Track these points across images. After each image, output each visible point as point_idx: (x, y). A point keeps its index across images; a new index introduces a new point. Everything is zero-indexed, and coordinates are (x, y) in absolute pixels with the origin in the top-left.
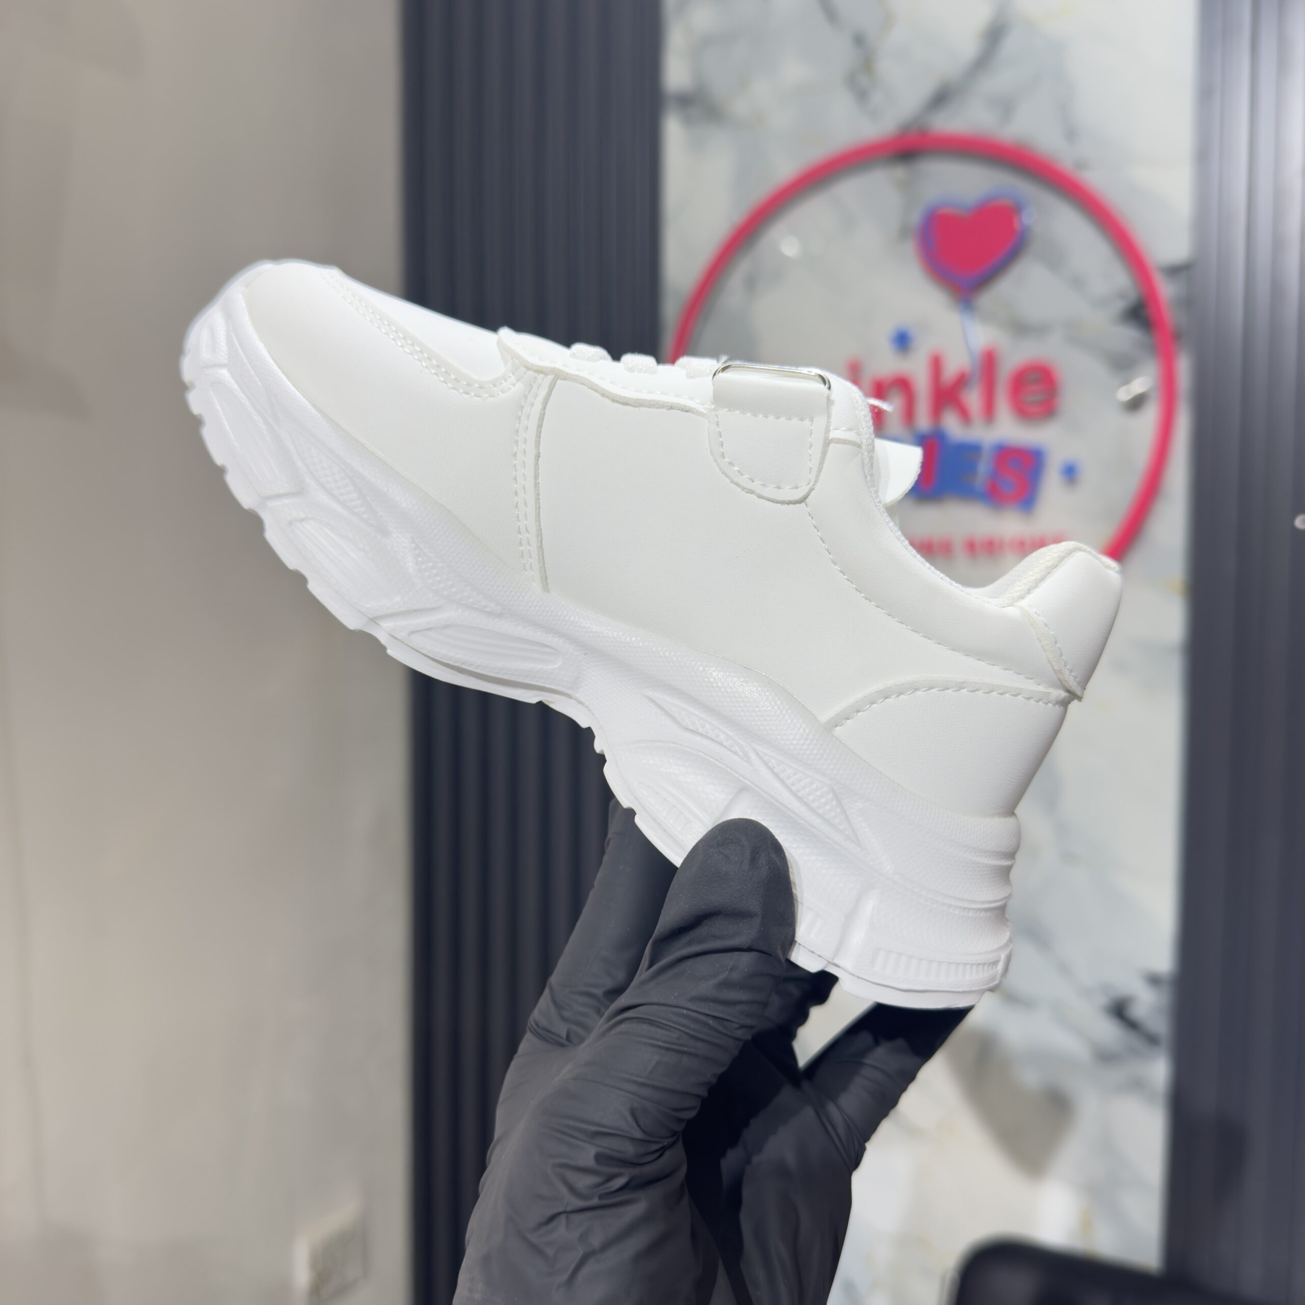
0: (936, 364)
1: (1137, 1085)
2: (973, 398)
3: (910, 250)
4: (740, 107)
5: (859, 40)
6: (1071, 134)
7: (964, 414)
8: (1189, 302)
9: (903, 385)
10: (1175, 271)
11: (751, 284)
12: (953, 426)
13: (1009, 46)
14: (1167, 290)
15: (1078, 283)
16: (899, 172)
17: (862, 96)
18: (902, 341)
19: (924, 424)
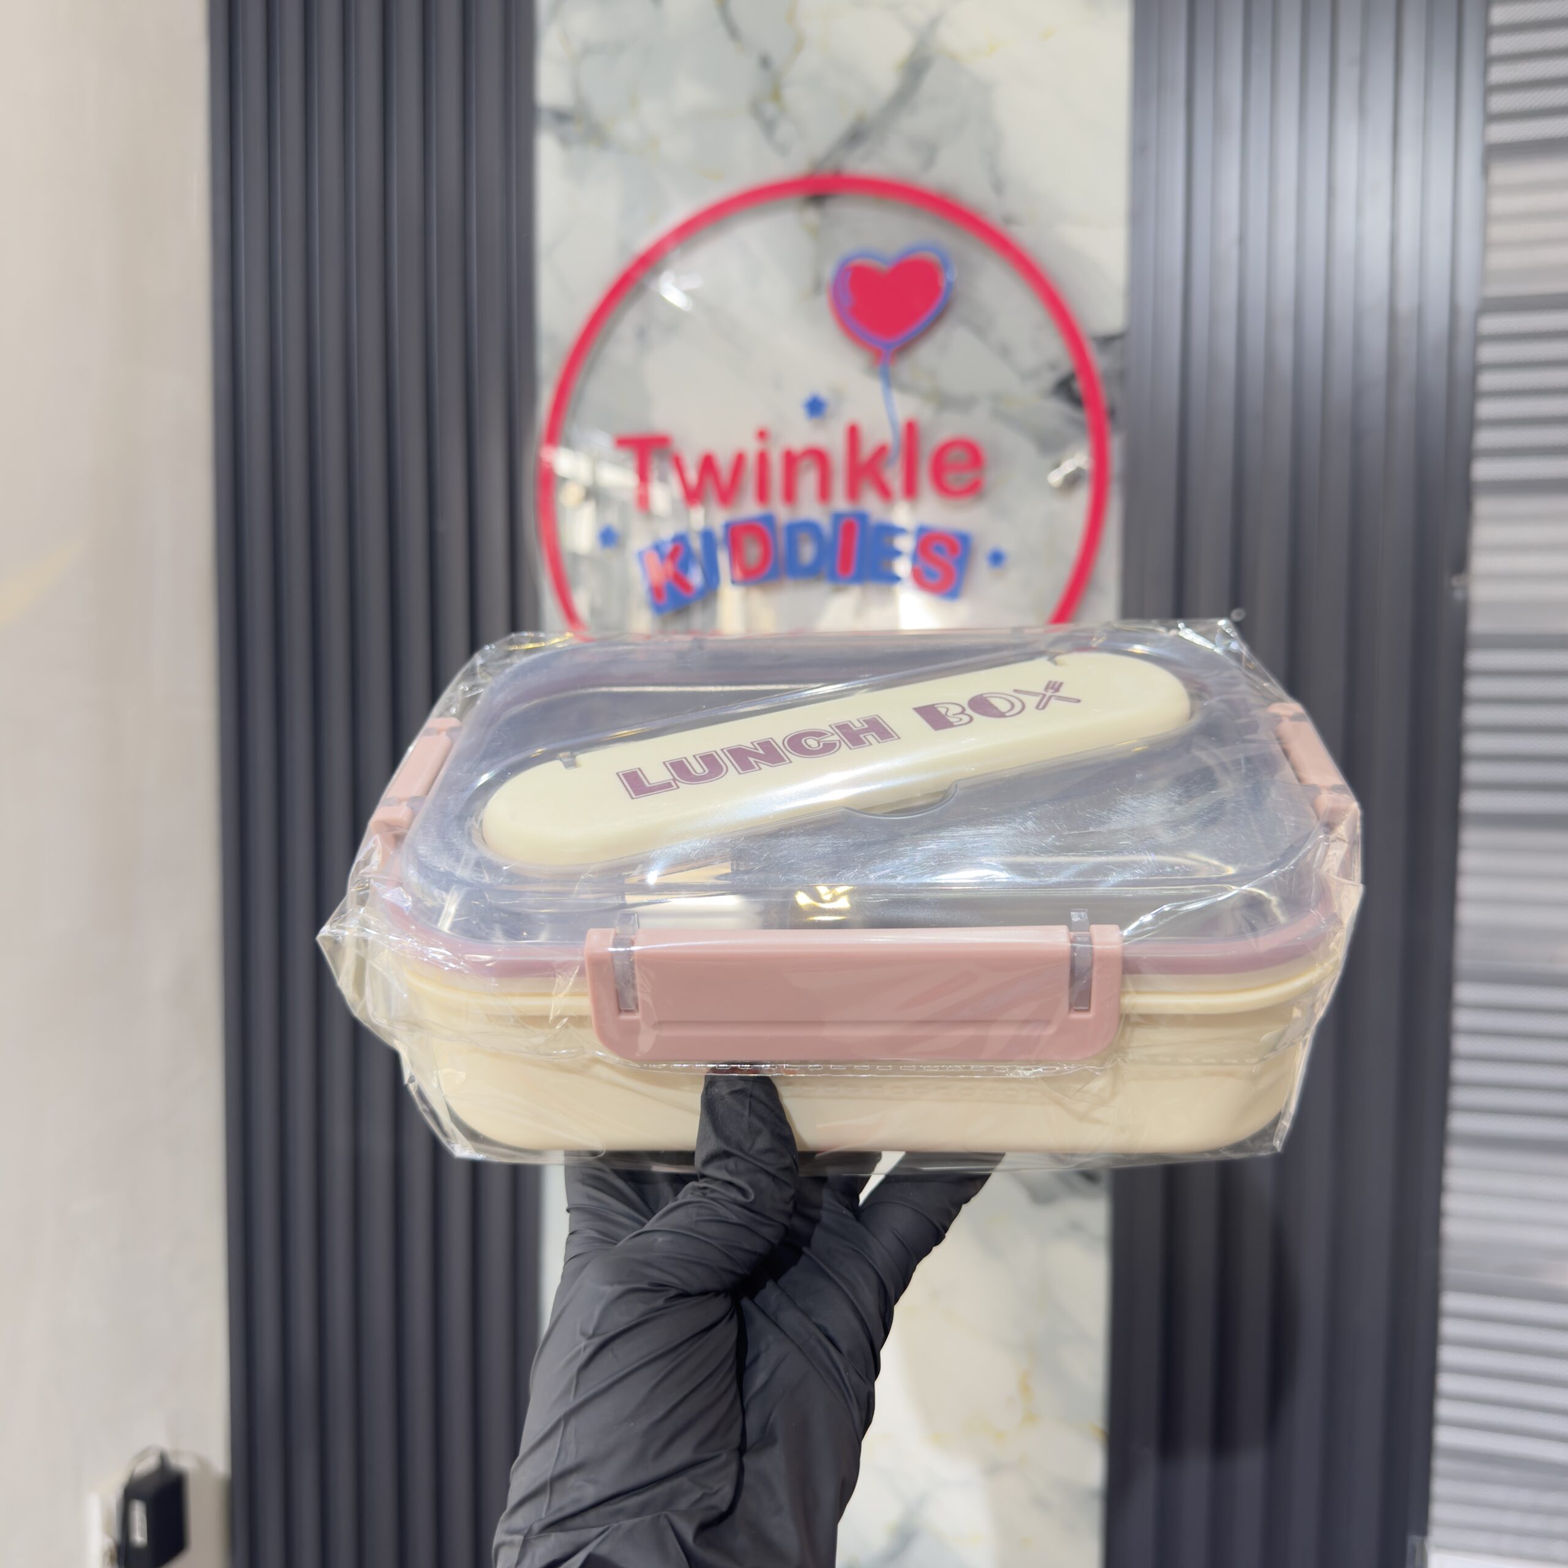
0: (853, 433)
1: (1076, 1227)
2: (894, 477)
3: (823, 302)
4: (627, 130)
5: (765, 62)
6: (998, 186)
7: (885, 492)
8: (1122, 376)
9: (819, 457)
10: (1107, 341)
11: (641, 334)
12: (871, 504)
13: (931, 82)
14: (1100, 362)
15: (1004, 352)
16: (811, 215)
17: (769, 127)
18: (815, 407)
19: (840, 503)
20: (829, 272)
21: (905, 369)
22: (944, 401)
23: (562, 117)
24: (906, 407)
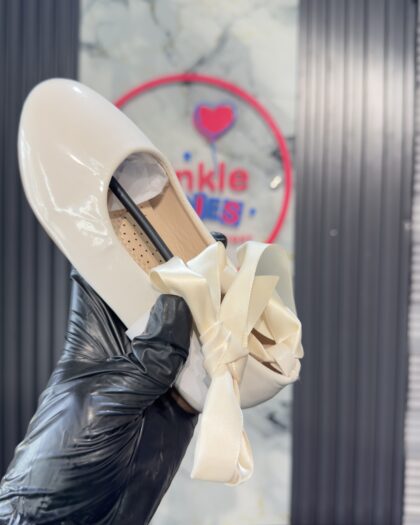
0: (201, 167)
2: (216, 182)
4: (115, 52)
6: (252, 84)
7: (212, 187)
9: (188, 174)
10: (289, 139)
12: (207, 192)
16: (184, 89)
18: (187, 157)
19: (196, 190)
20: (192, 109)
21: (220, 144)
22: (233, 156)
23: (90, 47)
24: (221, 158)
